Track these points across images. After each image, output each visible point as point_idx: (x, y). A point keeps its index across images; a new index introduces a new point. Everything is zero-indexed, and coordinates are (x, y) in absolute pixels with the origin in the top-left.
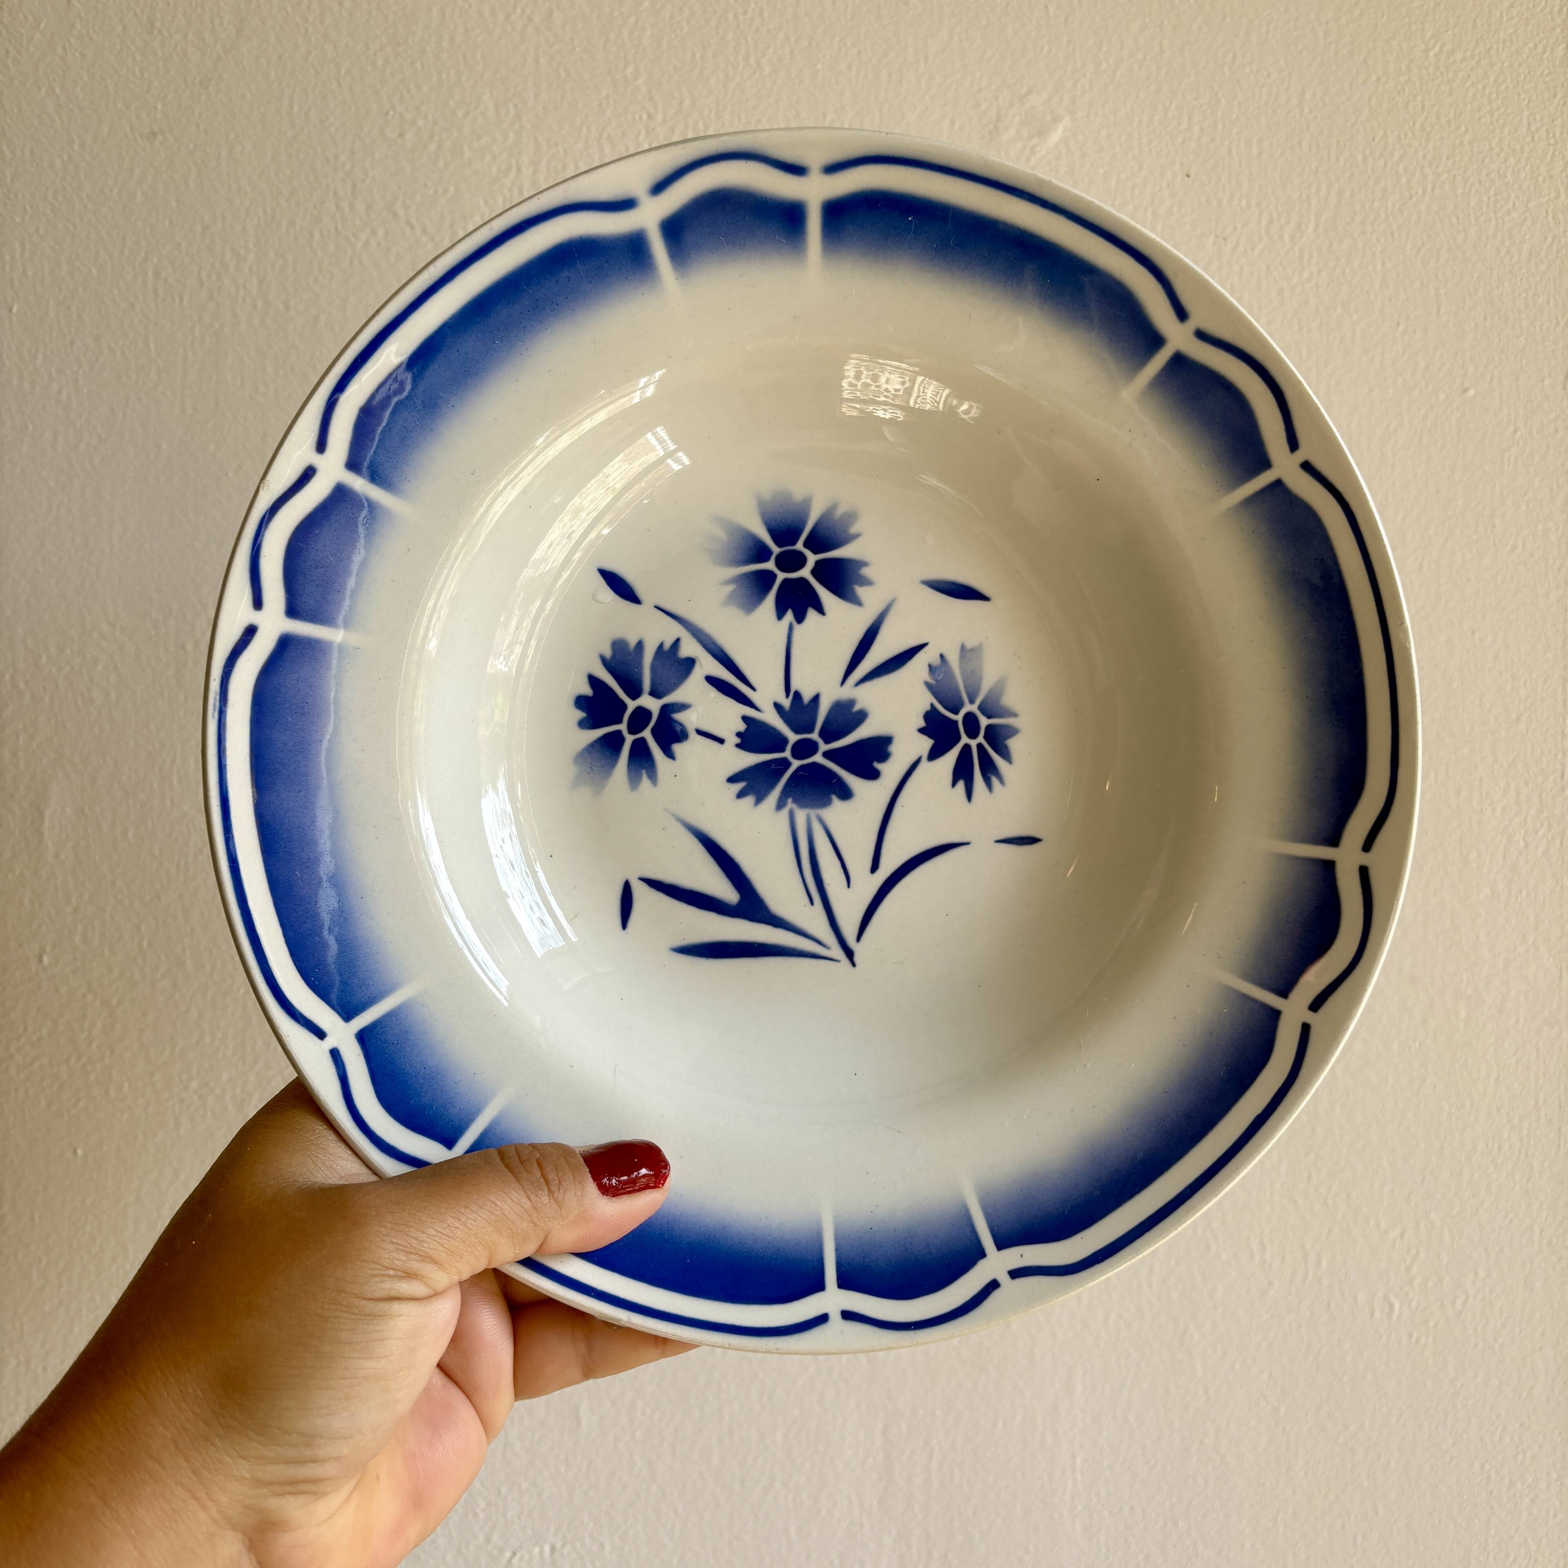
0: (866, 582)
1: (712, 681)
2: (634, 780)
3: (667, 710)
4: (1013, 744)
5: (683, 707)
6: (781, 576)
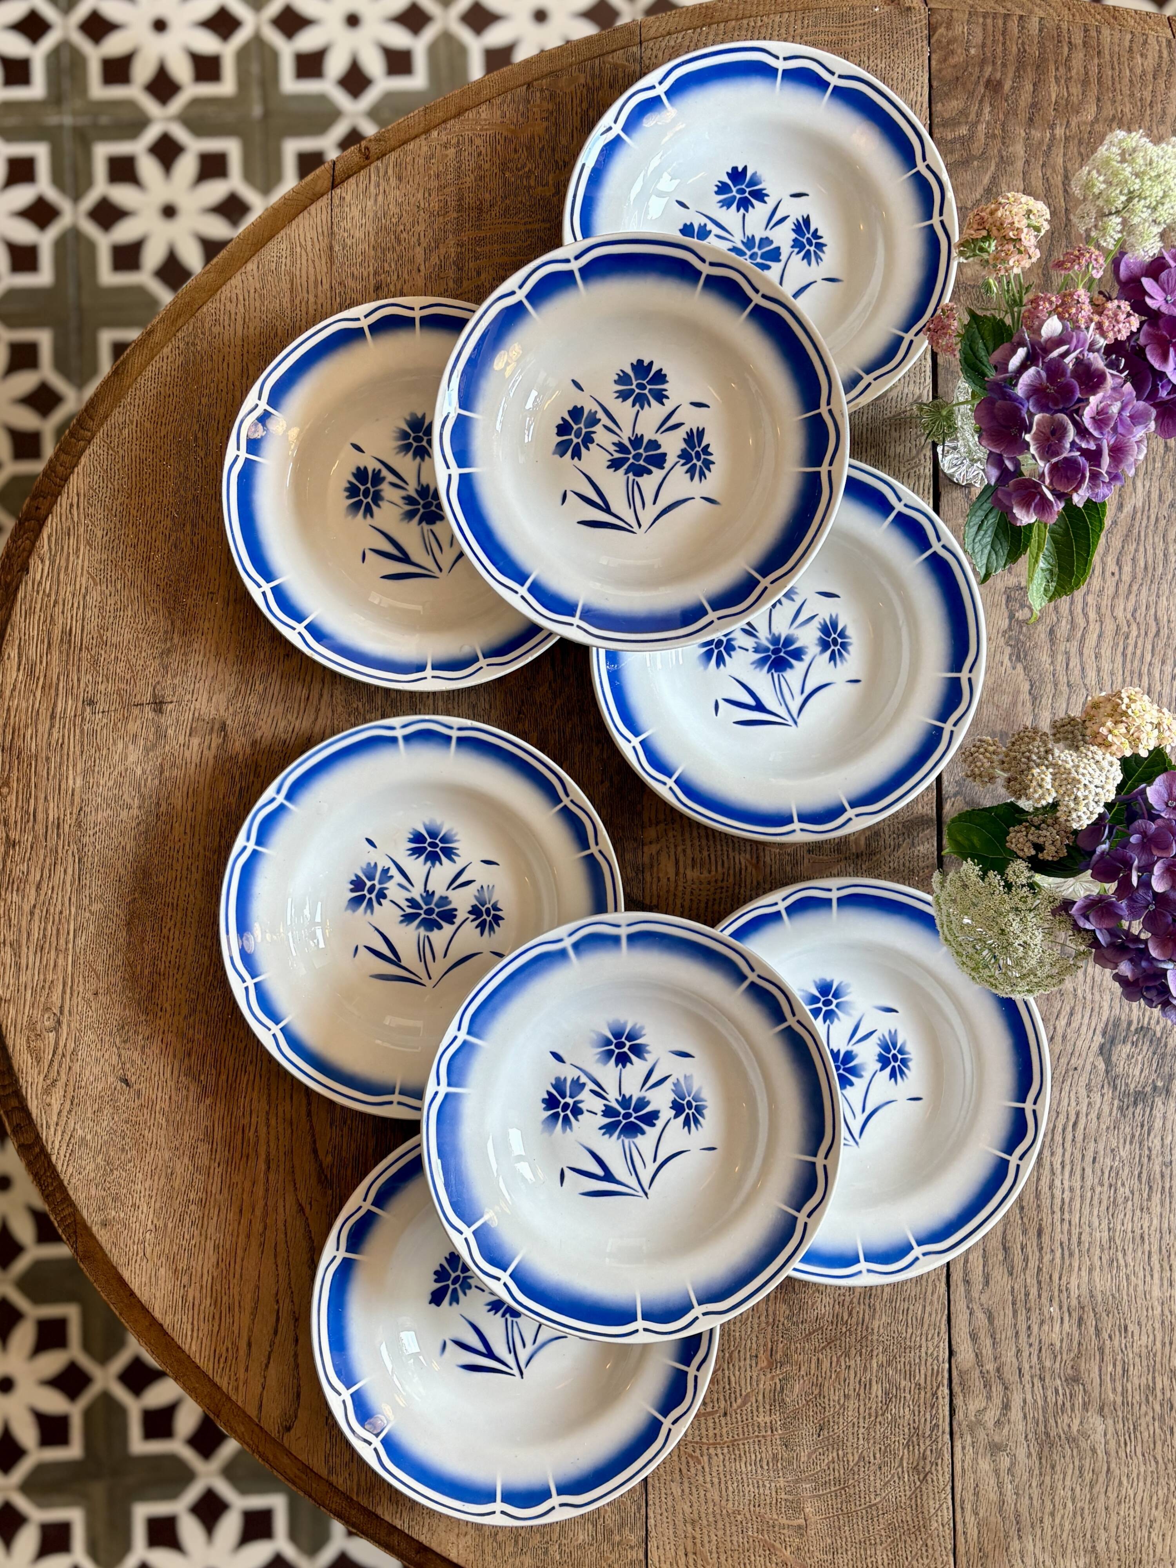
0: (648, 1052)
1: (592, 1091)
2: (564, 1130)
3: (575, 1103)
4: (705, 1112)
5: (581, 1102)
6: (617, 1051)
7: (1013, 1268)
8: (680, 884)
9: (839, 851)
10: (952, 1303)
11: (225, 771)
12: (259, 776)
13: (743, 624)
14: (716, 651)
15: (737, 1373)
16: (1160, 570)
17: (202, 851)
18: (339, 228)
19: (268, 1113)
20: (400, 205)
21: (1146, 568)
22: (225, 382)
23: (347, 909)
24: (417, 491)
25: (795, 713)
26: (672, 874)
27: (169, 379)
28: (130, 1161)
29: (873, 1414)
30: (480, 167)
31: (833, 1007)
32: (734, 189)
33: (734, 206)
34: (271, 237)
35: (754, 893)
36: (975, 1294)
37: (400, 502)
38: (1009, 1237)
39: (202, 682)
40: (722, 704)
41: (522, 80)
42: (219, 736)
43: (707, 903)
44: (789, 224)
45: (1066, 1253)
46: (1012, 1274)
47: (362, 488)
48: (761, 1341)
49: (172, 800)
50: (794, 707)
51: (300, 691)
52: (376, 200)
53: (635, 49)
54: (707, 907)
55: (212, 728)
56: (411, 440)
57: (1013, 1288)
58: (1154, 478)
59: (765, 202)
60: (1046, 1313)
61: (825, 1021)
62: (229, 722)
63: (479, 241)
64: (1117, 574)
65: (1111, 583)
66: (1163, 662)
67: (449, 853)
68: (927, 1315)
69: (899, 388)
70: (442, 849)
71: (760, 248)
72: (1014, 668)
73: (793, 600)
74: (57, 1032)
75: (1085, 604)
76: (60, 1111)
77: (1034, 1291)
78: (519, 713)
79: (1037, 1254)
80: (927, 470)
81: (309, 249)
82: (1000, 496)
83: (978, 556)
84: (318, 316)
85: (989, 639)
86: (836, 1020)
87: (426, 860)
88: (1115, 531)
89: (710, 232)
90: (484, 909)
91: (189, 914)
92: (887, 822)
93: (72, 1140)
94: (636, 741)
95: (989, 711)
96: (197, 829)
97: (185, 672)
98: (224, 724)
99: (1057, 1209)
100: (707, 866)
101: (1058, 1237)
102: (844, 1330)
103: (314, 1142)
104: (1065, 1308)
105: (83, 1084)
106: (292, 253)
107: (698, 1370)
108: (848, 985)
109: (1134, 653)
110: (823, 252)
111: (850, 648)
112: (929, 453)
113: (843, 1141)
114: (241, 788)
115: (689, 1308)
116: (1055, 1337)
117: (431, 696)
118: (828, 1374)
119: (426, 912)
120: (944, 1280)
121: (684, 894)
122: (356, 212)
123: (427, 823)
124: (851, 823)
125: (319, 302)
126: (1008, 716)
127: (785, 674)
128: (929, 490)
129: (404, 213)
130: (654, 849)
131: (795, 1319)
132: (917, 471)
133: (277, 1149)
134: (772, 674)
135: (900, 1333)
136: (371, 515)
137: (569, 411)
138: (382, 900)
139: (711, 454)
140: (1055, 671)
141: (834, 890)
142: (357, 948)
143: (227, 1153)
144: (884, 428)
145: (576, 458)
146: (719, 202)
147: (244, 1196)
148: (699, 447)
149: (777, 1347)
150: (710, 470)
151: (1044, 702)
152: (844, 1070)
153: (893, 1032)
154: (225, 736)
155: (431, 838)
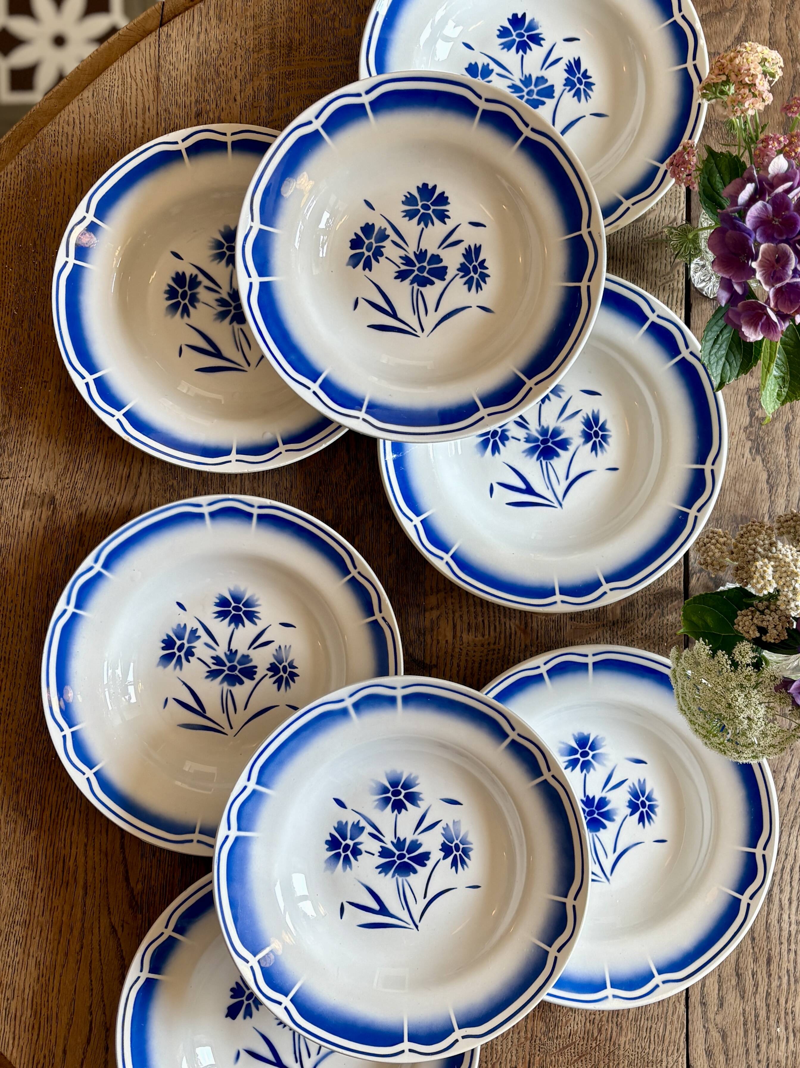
7: (744, 992)
8: (457, 645)
9: (598, 619)
10: (690, 1023)
11: (53, 541)
12: (83, 545)
13: (515, 416)
14: (492, 441)
17: (31, 611)
18: (166, 61)
19: (86, 845)
20: (220, 42)
22: (62, 196)
23: (158, 665)
24: (229, 294)
25: (560, 495)
26: (450, 637)
27: (12, 192)
30: (291, 10)
31: (589, 758)
32: (514, 34)
33: (514, 49)
34: (105, 68)
35: (522, 656)
36: (711, 1015)
37: (214, 304)
38: (741, 965)
39: (35, 461)
40: (496, 488)
42: (49, 509)
43: (480, 663)
44: (562, 65)
45: (792, 980)
46: (743, 998)
47: (180, 291)
48: (521, 1054)
50: (560, 491)
51: (122, 470)
52: (198, 38)
54: (480, 667)
55: (43, 501)
56: (225, 250)
57: (744, 1010)
59: (541, 45)
60: (773, 1033)
61: (582, 771)
62: (58, 496)
63: (289, 75)
67: (251, 616)
68: (667, 1033)
69: (657, 212)
70: (245, 613)
71: (536, 85)
72: (754, 459)
73: (560, 397)
77: (763, 1013)
78: (317, 492)
79: (767, 980)
80: (680, 284)
81: (138, 80)
82: (730, 316)
83: (714, 367)
84: (145, 139)
85: (731, 434)
86: (592, 770)
87: (230, 623)
89: (492, 70)
90: (281, 667)
91: (19, 667)
92: (640, 594)
94: (417, 520)
95: (731, 497)
96: (28, 591)
97: (21, 451)
98: (54, 497)
99: (785, 941)
100: (481, 630)
101: (785, 965)
102: (594, 1045)
103: (127, 872)
104: (790, 1029)
106: (123, 84)
108: (603, 739)
110: (592, 90)
111: (609, 440)
112: (682, 270)
114: (67, 556)
115: (450, 1031)
116: (781, 1054)
117: (239, 477)
119: (229, 669)
120: (683, 1002)
121: (460, 654)
122: (180, 48)
123: (232, 589)
124: (605, 596)
125: (146, 127)
126: (748, 503)
127: (552, 462)
128: (681, 304)
129: (223, 49)
130: (435, 614)
131: (550, 1035)
132: (672, 286)
133: (94, 877)
134: (541, 462)
135: (644, 1049)
136: (188, 315)
137: (361, 228)
138: (190, 657)
139: (487, 268)
140: (789, 462)
141: (590, 656)
142: (166, 700)
143: (49, 879)
144: (643, 247)
145: (367, 269)
146: (501, 44)
147: (64, 919)
148: (476, 261)
149: (534, 1059)
150: (485, 282)
151: (779, 490)
152: (598, 814)
153: (642, 781)
154: (54, 508)
155: (235, 603)
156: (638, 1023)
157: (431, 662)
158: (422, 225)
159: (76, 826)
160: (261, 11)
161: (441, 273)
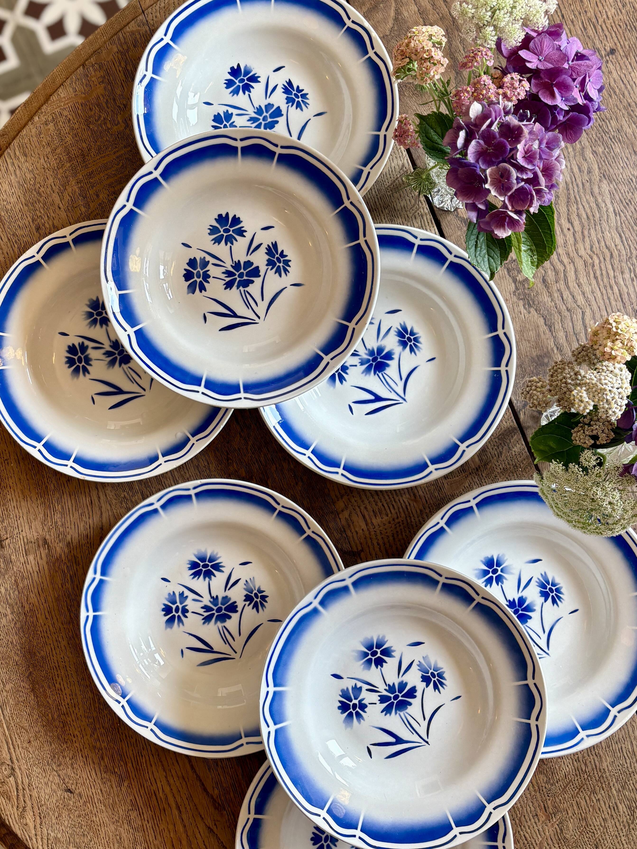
0: (394, 651)
1: (367, 690)
2: (359, 721)
4: (445, 675)
5: (363, 699)
6: (373, 658)
8: (371, 530)
9: (465, 472)
11: (57, 569)
13: (351, 353)
14: (337, 374)
15: (529, 831)
16: (597, 215)
17: (61, 626)
19: (166, 777)
20: (32, 171)
21: (588, 217)
23: (166, 628)
24: (111, 346)
25: (401, 393)
26: (364, 526)
28: (91, 841)
29: (626, 825)
30: (73, 129)
31: (499, 573)
32: (237, 81)
33: (241, 92)
37: (103, 357)
39: (21, 518)
40: (354, 406)
41: (77, 64)
42: (44, 549)
43: (393, 536)
44: (280, 90)
47: (76, 358)
48: (536, 804)
49: (31, 601)
50: (400, 390)
51: (85, 501)
53: (141, 17)
54: (394, 539)
55: (39, 545)
56: (95, 316)
58: (571, 159)
59: (259, 82)
61: (498, 584)
62: (47, 537)
63: (90, 175)
64: (571, 228)
65: (569, 235)
66: (622, 273)
67: (217, 567)
69: (390, 167)
70: (212, 566)
71: (267, 112)
72: (529, 312)
73: (373, 323)
74: (14, 776)
75: (558, 255)
76: (35, 826)
78: (228, 460)
80: (425, 210)
85: (506, 300)
86: (504, 580)
87: (205, 578)
88: (559, 202)
89: (232, 114)
90: (253, 595)
91: (68, 668)
92: (489, 442)
93: (50, 842)
94: (308, 453)
95: (525, 346)
96: (53, 613)
97: (9, 516)
98: (45, 539)
100: (384, 512)
102: (586, 776)
103: (203, 784)
105: (43, 803)
107: (504, 842)
108: (503, 555)
109: (602, 274)
110: (308, 99)
111: (420, 340)
112: (423, 200)
113: (538, 657)
114: (71, 576)
115: (483, 808)
118: (587, 809)
119: (217, 611)
121: (376, 536)
123: (196, 553)
124: (465, 453)
125: (5, 252)
126: (538, 344)
127: (386, 372)
128: (432, 223)
129: (36, 175)
130: (346, 514)
131: (551, 781)
132: (420, 213)
133: (181, 797)
134: (378, 375)
135: (623, 765)
136: (89, 373)
137: (187, 264)
138: (186, 614)
139: (287, 256)
140: (556, 304)
141: (472, 500)
142: (182, 651)
143: (150, 812)
144: (389, 194)
145: (203, 291)
146: (230, 93)
147: (172, 836)
148: (277, 254)
149: (547, 804)
150: (289, 266)
151: (557, 327)
152: (522, 610)
153: (543, 574)
154: (48, 547)
155: (202, 562)
156: (611, 748)
157: (357, 549)
158: (229, 244)
159: (153, 766)
160: (52, 138)
161: (256, 272)
